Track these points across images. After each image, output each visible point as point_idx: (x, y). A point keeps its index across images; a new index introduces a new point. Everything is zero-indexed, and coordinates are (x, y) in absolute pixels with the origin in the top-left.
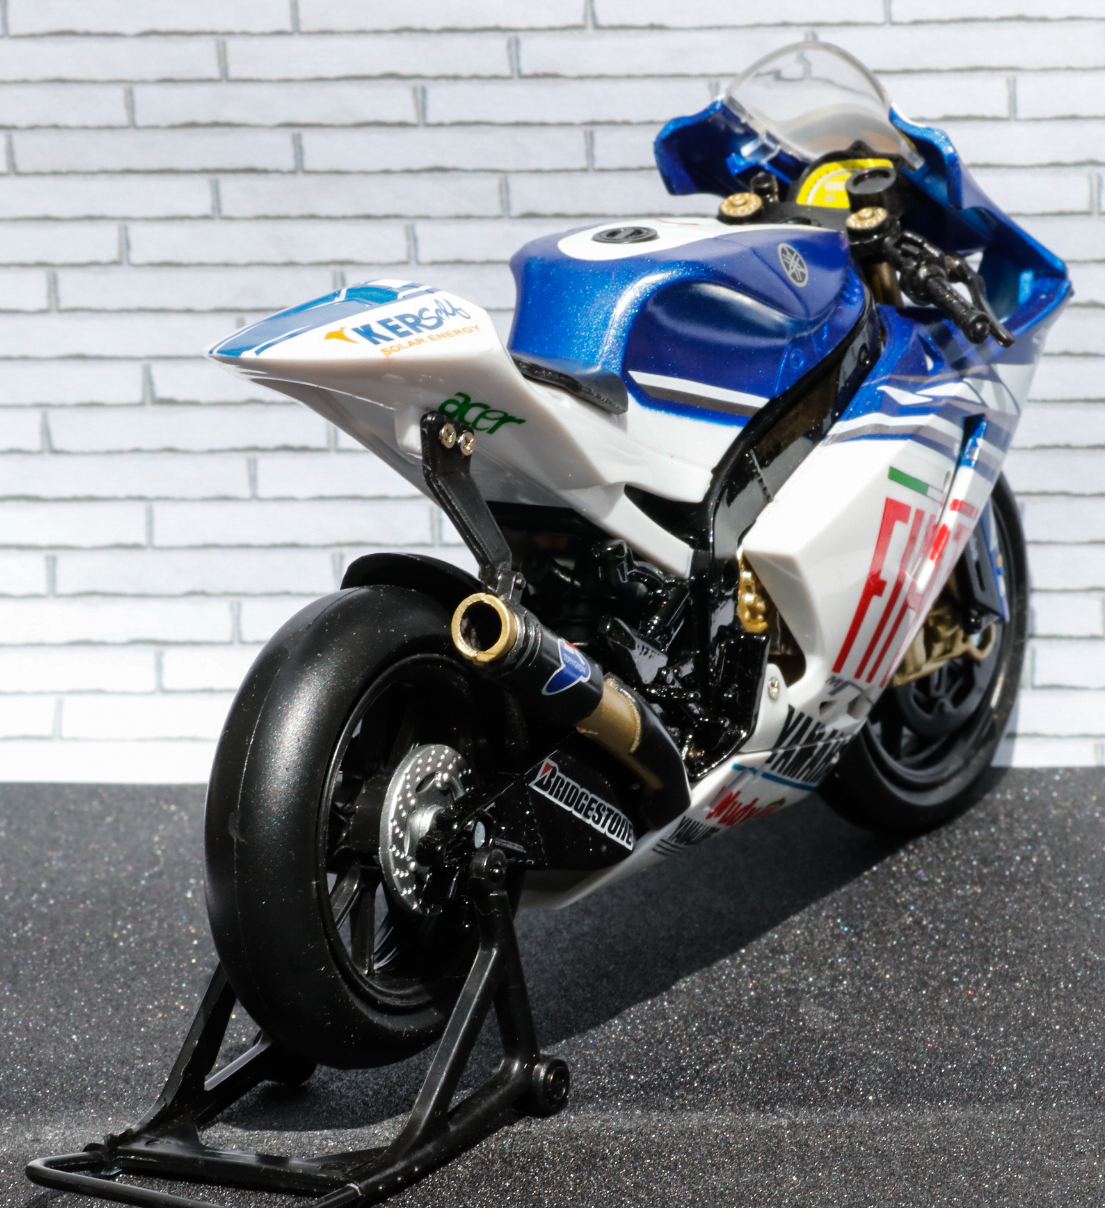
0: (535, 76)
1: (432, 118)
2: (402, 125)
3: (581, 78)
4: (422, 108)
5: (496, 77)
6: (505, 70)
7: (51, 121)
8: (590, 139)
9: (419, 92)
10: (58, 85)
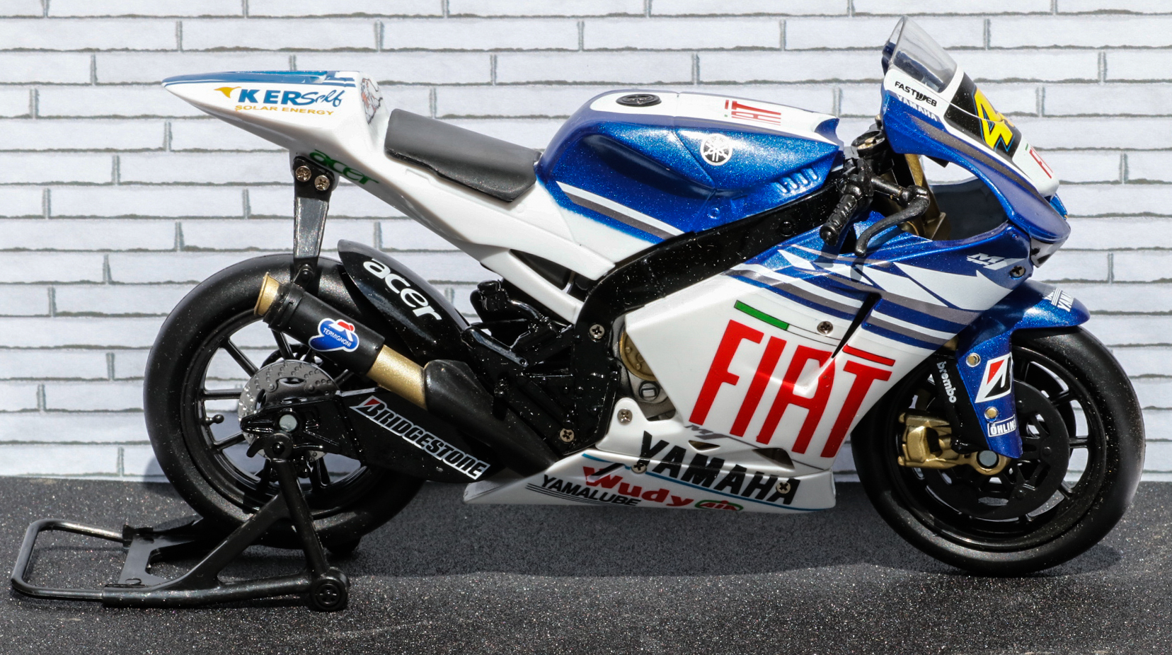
0: (459, 16)
5: (432, 16)
6: (439, 13)
8: (494, 61)
9: (379, 26)
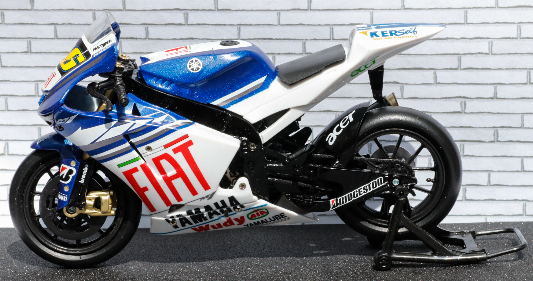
1: (189, 23)
2: (180, 24)
3: (237, 10)
4: (186, 19)
7: (69, 22)
10: (71, 11)
